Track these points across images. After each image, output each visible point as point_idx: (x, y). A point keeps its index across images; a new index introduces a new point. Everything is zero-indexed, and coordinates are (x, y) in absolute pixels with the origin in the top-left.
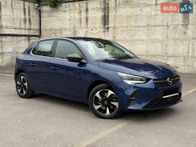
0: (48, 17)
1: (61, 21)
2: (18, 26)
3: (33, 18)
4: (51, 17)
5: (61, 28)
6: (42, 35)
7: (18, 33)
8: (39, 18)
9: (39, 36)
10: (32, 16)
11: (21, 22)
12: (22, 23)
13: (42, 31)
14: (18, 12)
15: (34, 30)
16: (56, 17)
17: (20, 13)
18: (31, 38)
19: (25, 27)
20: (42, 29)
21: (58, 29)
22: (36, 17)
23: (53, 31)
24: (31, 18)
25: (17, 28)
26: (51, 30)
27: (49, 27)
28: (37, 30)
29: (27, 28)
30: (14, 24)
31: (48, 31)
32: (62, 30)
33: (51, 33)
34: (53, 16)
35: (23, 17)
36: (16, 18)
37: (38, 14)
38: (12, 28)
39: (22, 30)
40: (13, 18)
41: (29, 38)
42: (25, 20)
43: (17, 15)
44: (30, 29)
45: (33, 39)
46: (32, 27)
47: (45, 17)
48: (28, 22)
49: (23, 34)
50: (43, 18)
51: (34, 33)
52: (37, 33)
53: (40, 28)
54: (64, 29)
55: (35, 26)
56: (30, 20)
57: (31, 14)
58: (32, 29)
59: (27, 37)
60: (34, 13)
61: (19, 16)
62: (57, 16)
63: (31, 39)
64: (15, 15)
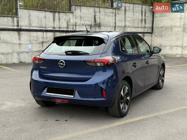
0: (161, 17)
1: (172, 20)
2: (137, 26)
3: (148, 18)
4: (163, 17)
5: (172, 25)
6: (154, 32)
7: (136, 30)
8: (152, 18)
9: (151, 33)
10: (147, 17)
11: (138, 22)
12: (140, 23)
13: (154, 29)
14: (137, 14)
15: (148, 28)
16: (167, 17)
17: (139, 14)
18: (145, 34)
19: (142, 25)
20: (154, 27)
21: (169, 26)
22: (150, 17)
23: (164, 28)
24: (146, 18)
25: (136, 27)
26: (162, 28)
27: (161, 25)
28: (150, 28)
29: (143, 26)
30: (134, 24)
31: (159, 28)
32: (173, 28)
33: (162, 30)
34: (165, 16)
35: (140, 18)
36: (136, 19)
37: (152, 14)
38: (133, 27)
39: (139, 28)
40: (134, 19)
41: (144, 34)
42: (142, 20)
43: (136, 16)
44: (145, 27)
45: (146, 35)
46: (147, 25)
47: (158, 17)
48: (143, 22)
49: (140, 31)
50: (156, 18)
51: (148, 31)
52: (150, 31)
53: (153, 27)
54: (175, 26)
55: (149, 25)
56: (145, 20)
57: (147, 15)
58: (146, 27)
59: (142, 34)
60: (149, 14)
61: (137, 17)
62: (169, 16)
63: (145, 36)
64: (135, 16)
